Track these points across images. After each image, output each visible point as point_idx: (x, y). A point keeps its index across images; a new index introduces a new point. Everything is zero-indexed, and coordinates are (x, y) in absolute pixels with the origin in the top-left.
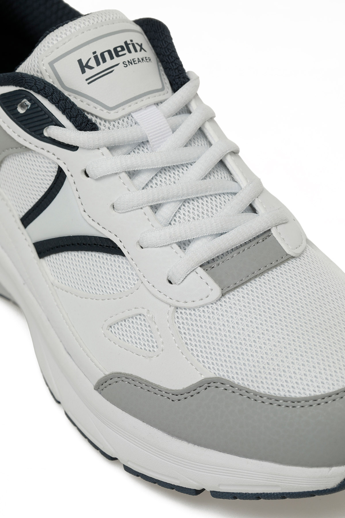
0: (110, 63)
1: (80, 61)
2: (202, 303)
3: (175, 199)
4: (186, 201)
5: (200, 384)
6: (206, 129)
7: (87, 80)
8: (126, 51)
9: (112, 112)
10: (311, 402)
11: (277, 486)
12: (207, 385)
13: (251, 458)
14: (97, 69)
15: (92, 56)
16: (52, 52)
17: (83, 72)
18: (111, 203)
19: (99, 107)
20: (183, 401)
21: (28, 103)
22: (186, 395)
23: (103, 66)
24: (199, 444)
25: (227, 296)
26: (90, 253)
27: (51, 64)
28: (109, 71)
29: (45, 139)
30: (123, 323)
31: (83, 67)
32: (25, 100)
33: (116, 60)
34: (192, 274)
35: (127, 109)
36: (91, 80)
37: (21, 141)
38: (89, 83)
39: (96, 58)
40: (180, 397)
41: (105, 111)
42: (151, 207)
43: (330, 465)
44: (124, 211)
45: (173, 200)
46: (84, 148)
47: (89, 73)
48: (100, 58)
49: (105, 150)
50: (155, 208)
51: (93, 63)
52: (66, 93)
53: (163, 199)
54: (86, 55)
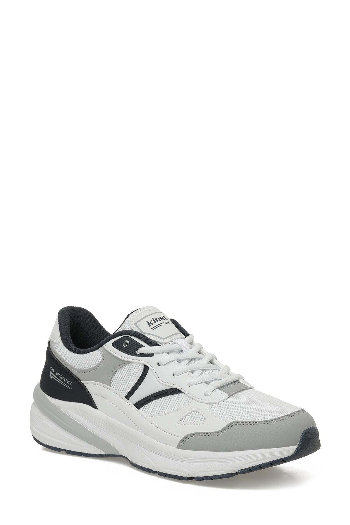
0: (159, 322)
1: (147, 322)
2: (221, 400)
3: (199, 369)
4: (203, 370)
5: (228, 426)
6: (202, 351)
7: (152, 329)
8: (164, 319)
9: (165, 340)
10: (277, 420)
11: (268, 458)
12: (231, 425)
13: (255, 449)
14: (155, 325)
15: (152, 320)
16: (134, 320)
17: (150, 326)
18: (173, 373)
19: (159, 339)
20: (222, 434)
21: (128, 342)
22: (223, 431)
23: (157, 323)
24: (232, 451)
25: (230, 397)
26: (164, 397)
27: (135, 324)
28: (160, 325)
29: (137, 355)
30: (187, 417)
31: (149, 324)
32: (126, 340)
33: (162, 321)
34: (214, 391)
35: (170, 339)
36: (154, 329)
37: (125, 359)
38: (153, 330)
39: (154, 320)
40: (220, 433)
41: (162, 340)
42: (190, 372)
43: (289, 446)
44: (179, 374)
45: (198, 369)
46: (157, 354)
47: (152, 326)
48: (155, 321)
49: (165, 353)
50: (192, 372)
51: (153, 322)
52: (144, 334)
53: (195, 369)
54: (150, 319)
